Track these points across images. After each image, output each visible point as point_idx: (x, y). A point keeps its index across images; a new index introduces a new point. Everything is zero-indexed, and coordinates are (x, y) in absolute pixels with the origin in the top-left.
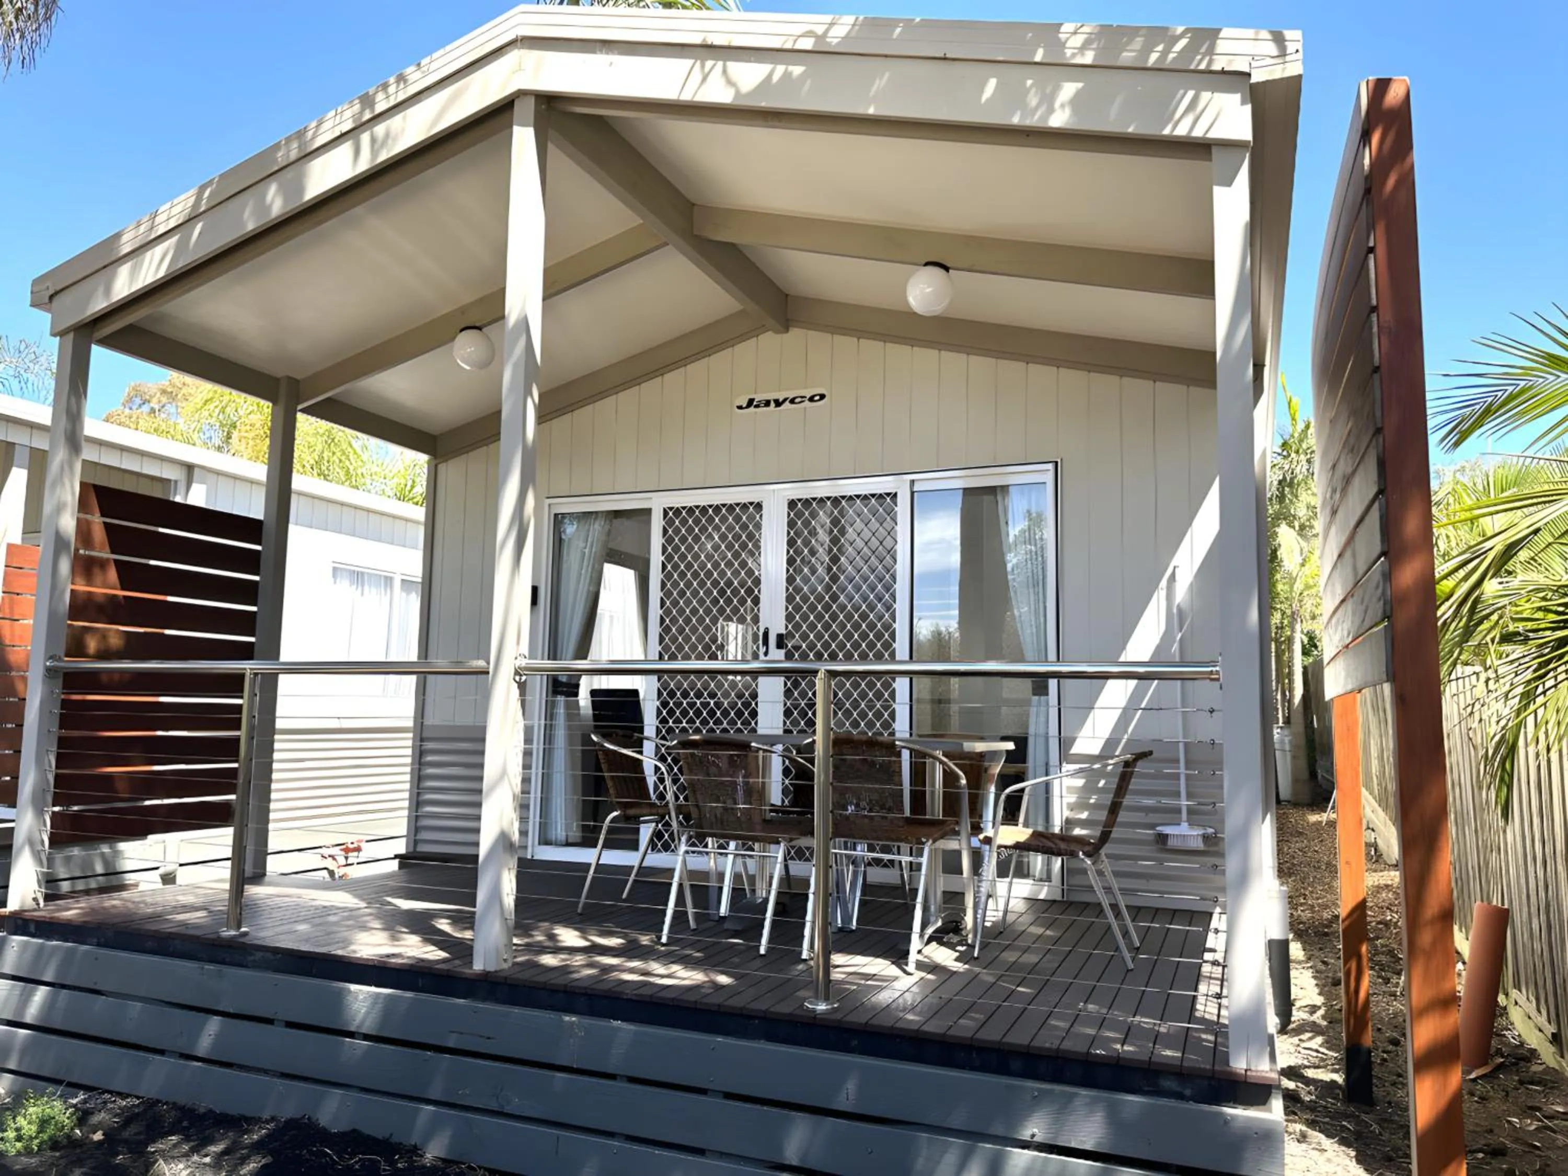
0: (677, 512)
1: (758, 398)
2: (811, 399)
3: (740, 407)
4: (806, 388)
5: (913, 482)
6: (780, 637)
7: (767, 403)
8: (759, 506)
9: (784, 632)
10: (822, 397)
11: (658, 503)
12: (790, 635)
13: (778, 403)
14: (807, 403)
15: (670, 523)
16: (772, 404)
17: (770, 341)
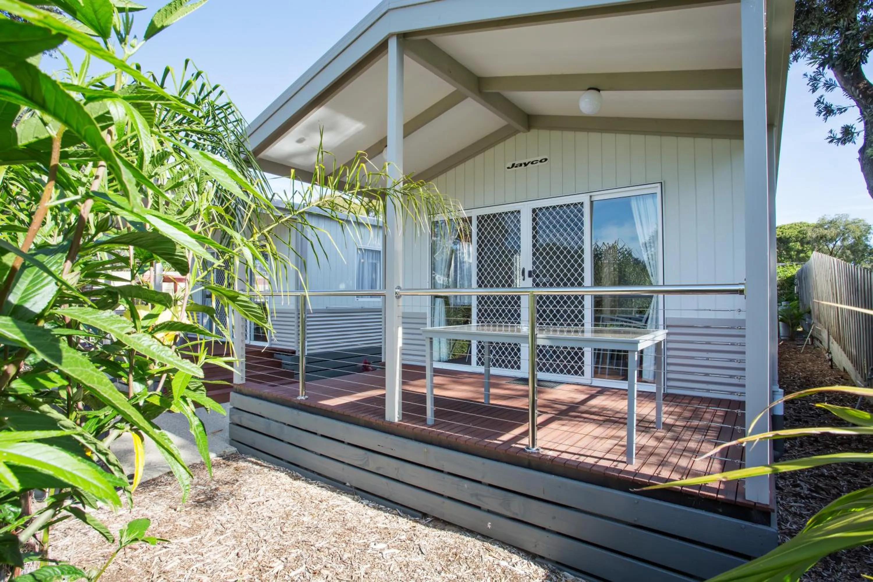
0: (483, 217)
1: (517, 163)
2: (541, 161)
3: (508, 168)
4: (538, 156)
5: (591, 196)
6: (530, 272)
7: (521, 165)
8: (519, 212)
9: (532, 270)
10: (546, 160)
11: (475, 214)
12: (534, 271)
13: (526, 165)
14: (539, 164)
15: (480, 222)
16: (523, 165)
17: (521, 137)
